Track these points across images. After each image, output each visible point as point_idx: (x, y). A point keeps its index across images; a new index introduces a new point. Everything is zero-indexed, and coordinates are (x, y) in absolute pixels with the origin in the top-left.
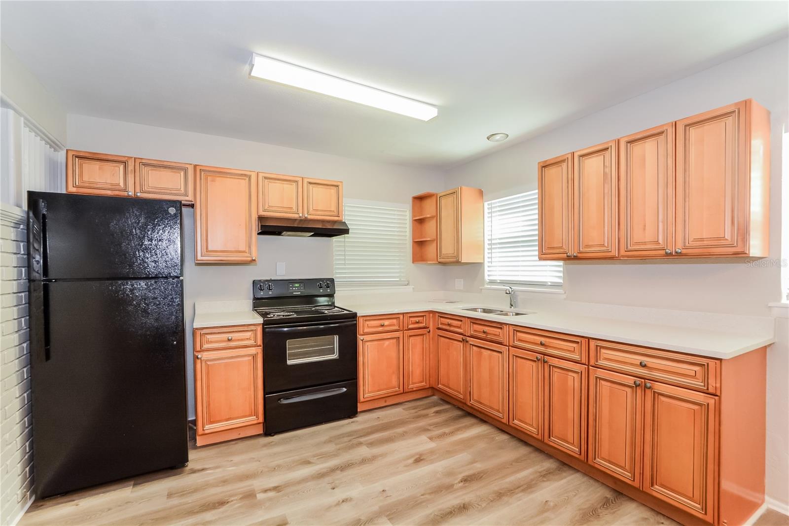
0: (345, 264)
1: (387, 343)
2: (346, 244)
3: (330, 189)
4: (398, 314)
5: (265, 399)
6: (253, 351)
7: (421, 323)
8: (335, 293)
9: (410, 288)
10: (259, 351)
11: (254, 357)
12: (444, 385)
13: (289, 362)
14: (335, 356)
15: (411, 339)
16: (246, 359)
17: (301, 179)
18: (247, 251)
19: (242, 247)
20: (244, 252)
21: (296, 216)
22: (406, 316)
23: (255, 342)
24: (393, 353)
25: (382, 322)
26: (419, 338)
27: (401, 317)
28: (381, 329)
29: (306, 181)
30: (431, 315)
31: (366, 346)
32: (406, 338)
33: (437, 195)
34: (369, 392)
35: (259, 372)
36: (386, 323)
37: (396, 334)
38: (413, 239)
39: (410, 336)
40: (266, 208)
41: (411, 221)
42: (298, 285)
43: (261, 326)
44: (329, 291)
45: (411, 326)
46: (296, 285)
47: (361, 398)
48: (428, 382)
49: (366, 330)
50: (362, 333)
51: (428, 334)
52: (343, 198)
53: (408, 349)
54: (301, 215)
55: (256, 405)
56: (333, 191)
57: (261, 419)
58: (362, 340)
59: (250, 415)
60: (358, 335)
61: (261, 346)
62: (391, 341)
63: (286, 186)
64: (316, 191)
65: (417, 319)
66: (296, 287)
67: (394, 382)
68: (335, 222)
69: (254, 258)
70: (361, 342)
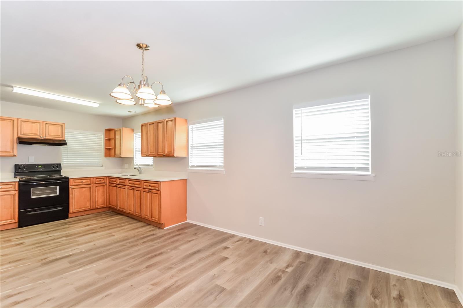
0: (68, 157)
1: (84, 189)
2: (69, 149)
3: (58, 126)
4: (90, 177)
5: (19, 212)
6: (13, 192)
7: (102, 181)
8: (61, 170)
9: (103, 168)
10: (17, 193)
11: (14, 195)
12: (111, 205)
13: (32, 197)
14: (57, 194)
15: (97, 187)
16: (9, 196)
17: (42, 122)
18: (11, 151)
19: (9, 149)
20: (10, 152)
21: (39, 137)
22: (94, 178)
23: (14, 189)
24: (88, 194)
25: (82, 181)
26: (101, 187)
27: (92, 179)
28: (81, 183)
29: (44, 123)
30: (108, 178)
31: (74, 191)
32: (94, 188)
33: (115, 129)
34: (75, 209)
35: (16, 201)
36: (84, 181)
37: (89, 186)
38: (105, 147)
39: (96, 186)
40: (22, 134)
41: (104, 139)
42: (41, 166)
43: (18, 182)
44: (58, 169)
45: (96, 182)
46: (40, 166)
47: (71, 211)
48: (106, 205)
49: (74, 184)
50: (71, 185)
51: (105, 186)
52: (65, 129)
53: (96, 191)
54: (42, 137)
55: (14, 215)
56: (60, 127)
57: (17, 220)
58: (72, 188)
59: (11, 219)
60: (69, 186)
61: (17, 190)
62: (87, 188)
63: (34, 125)
64: (51, 128)
65: (100, 180)
66: (39, 167)
67: (88, 205)
68: (61, 140)
69: (15, 155)
70: (71, 189)
